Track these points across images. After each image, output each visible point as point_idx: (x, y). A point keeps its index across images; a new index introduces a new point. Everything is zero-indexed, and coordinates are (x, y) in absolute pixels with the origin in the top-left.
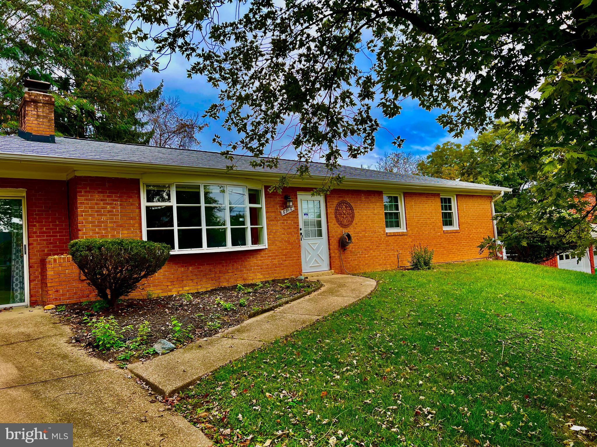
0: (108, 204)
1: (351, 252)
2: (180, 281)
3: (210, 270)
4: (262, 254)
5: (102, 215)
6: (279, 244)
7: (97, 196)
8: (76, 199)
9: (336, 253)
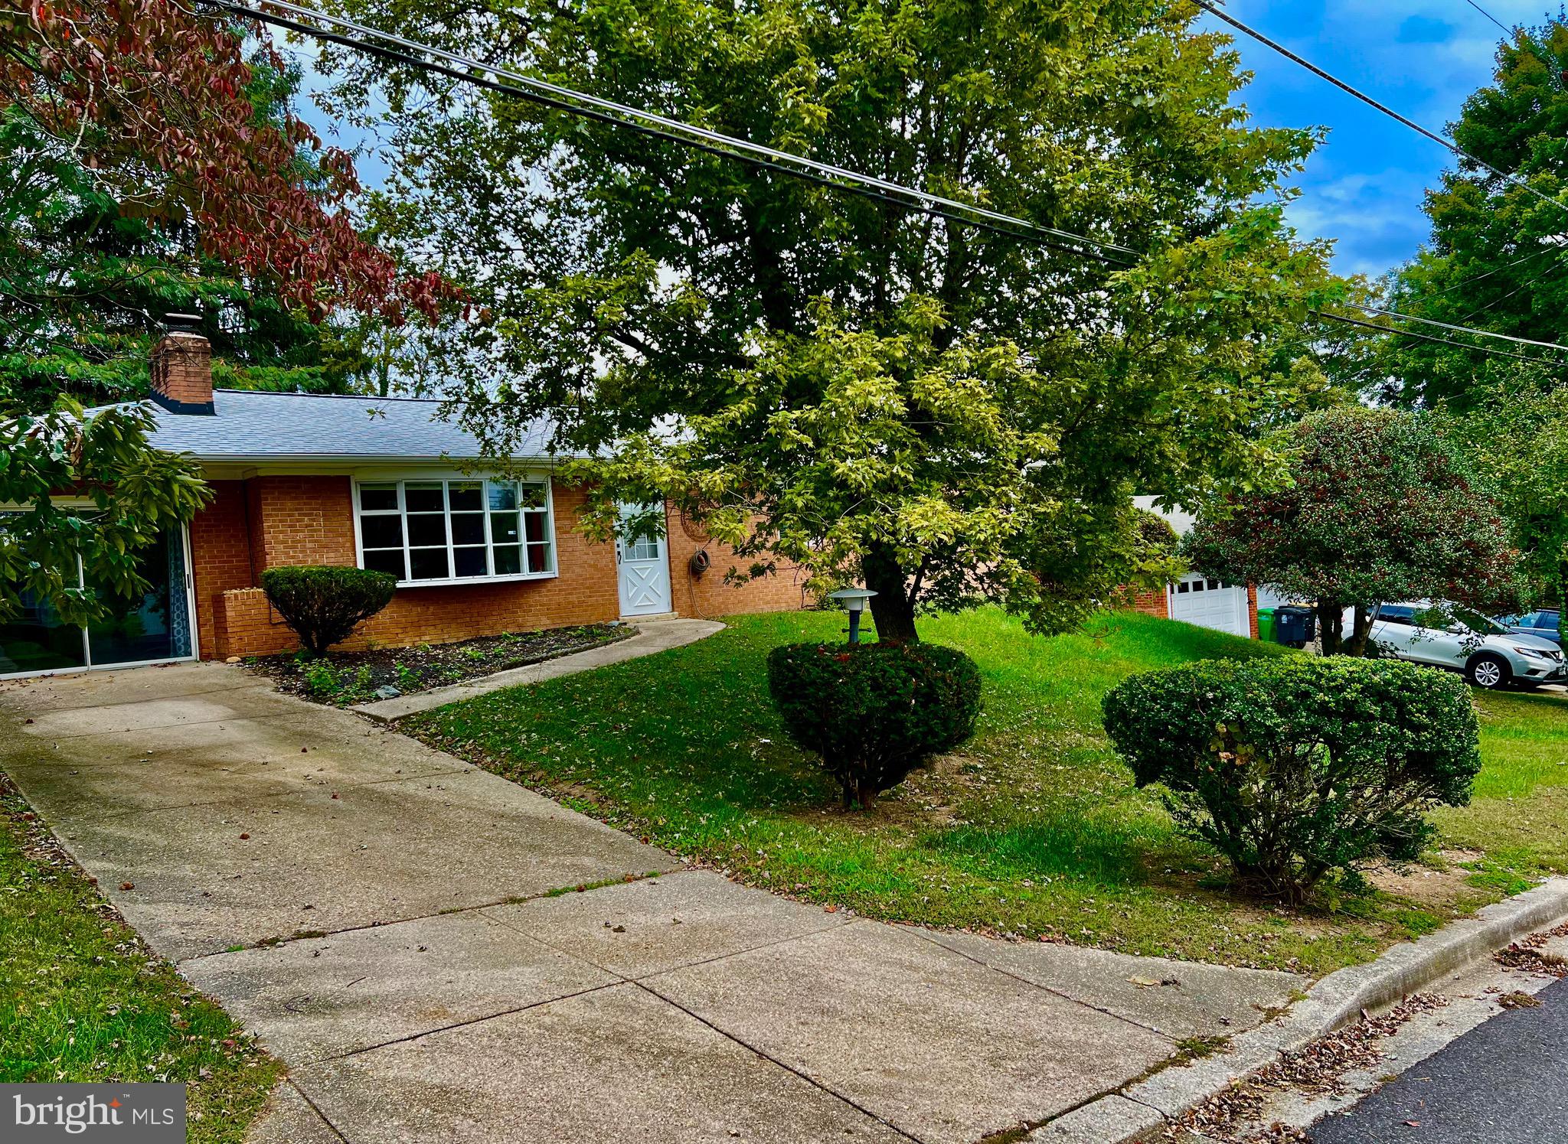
0: (305, 515)
1: (711, 581)
2: (417, 626)
3: (463, 612)
4: (549, 586)
5: (297, 531)
6: (578, 570)
7: (289, 504)
8: (260, 509)
9: (683, 584)
